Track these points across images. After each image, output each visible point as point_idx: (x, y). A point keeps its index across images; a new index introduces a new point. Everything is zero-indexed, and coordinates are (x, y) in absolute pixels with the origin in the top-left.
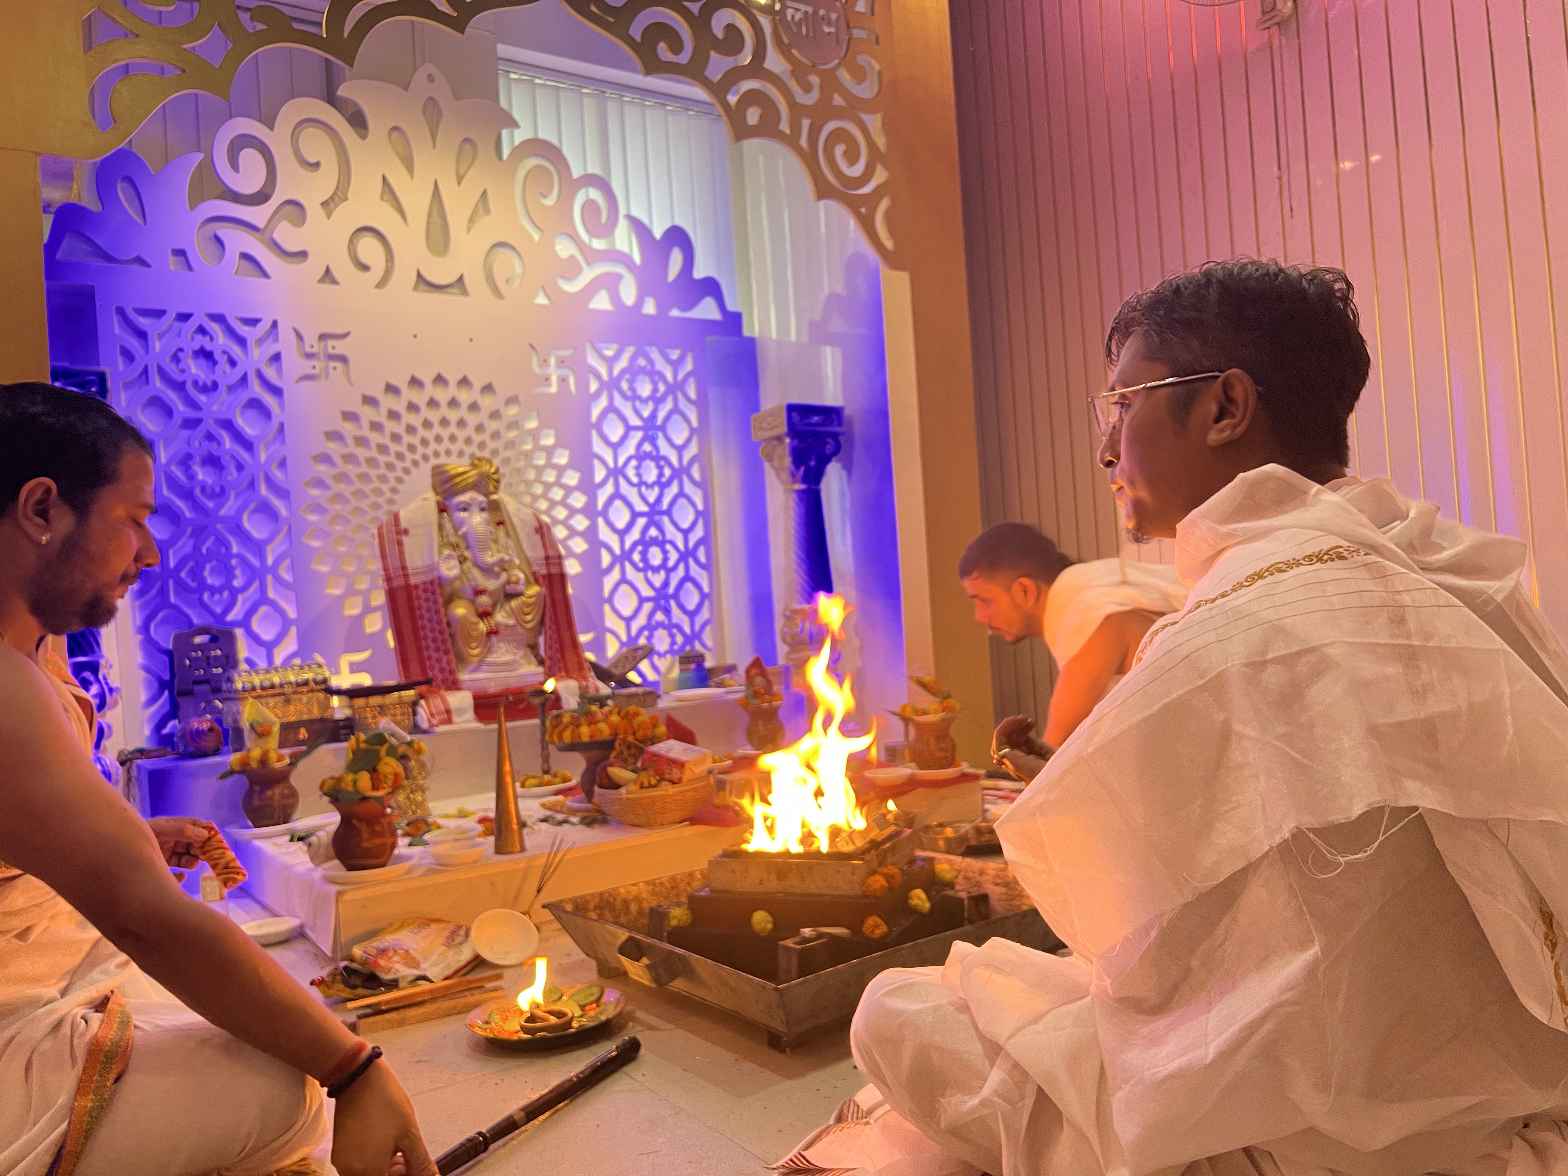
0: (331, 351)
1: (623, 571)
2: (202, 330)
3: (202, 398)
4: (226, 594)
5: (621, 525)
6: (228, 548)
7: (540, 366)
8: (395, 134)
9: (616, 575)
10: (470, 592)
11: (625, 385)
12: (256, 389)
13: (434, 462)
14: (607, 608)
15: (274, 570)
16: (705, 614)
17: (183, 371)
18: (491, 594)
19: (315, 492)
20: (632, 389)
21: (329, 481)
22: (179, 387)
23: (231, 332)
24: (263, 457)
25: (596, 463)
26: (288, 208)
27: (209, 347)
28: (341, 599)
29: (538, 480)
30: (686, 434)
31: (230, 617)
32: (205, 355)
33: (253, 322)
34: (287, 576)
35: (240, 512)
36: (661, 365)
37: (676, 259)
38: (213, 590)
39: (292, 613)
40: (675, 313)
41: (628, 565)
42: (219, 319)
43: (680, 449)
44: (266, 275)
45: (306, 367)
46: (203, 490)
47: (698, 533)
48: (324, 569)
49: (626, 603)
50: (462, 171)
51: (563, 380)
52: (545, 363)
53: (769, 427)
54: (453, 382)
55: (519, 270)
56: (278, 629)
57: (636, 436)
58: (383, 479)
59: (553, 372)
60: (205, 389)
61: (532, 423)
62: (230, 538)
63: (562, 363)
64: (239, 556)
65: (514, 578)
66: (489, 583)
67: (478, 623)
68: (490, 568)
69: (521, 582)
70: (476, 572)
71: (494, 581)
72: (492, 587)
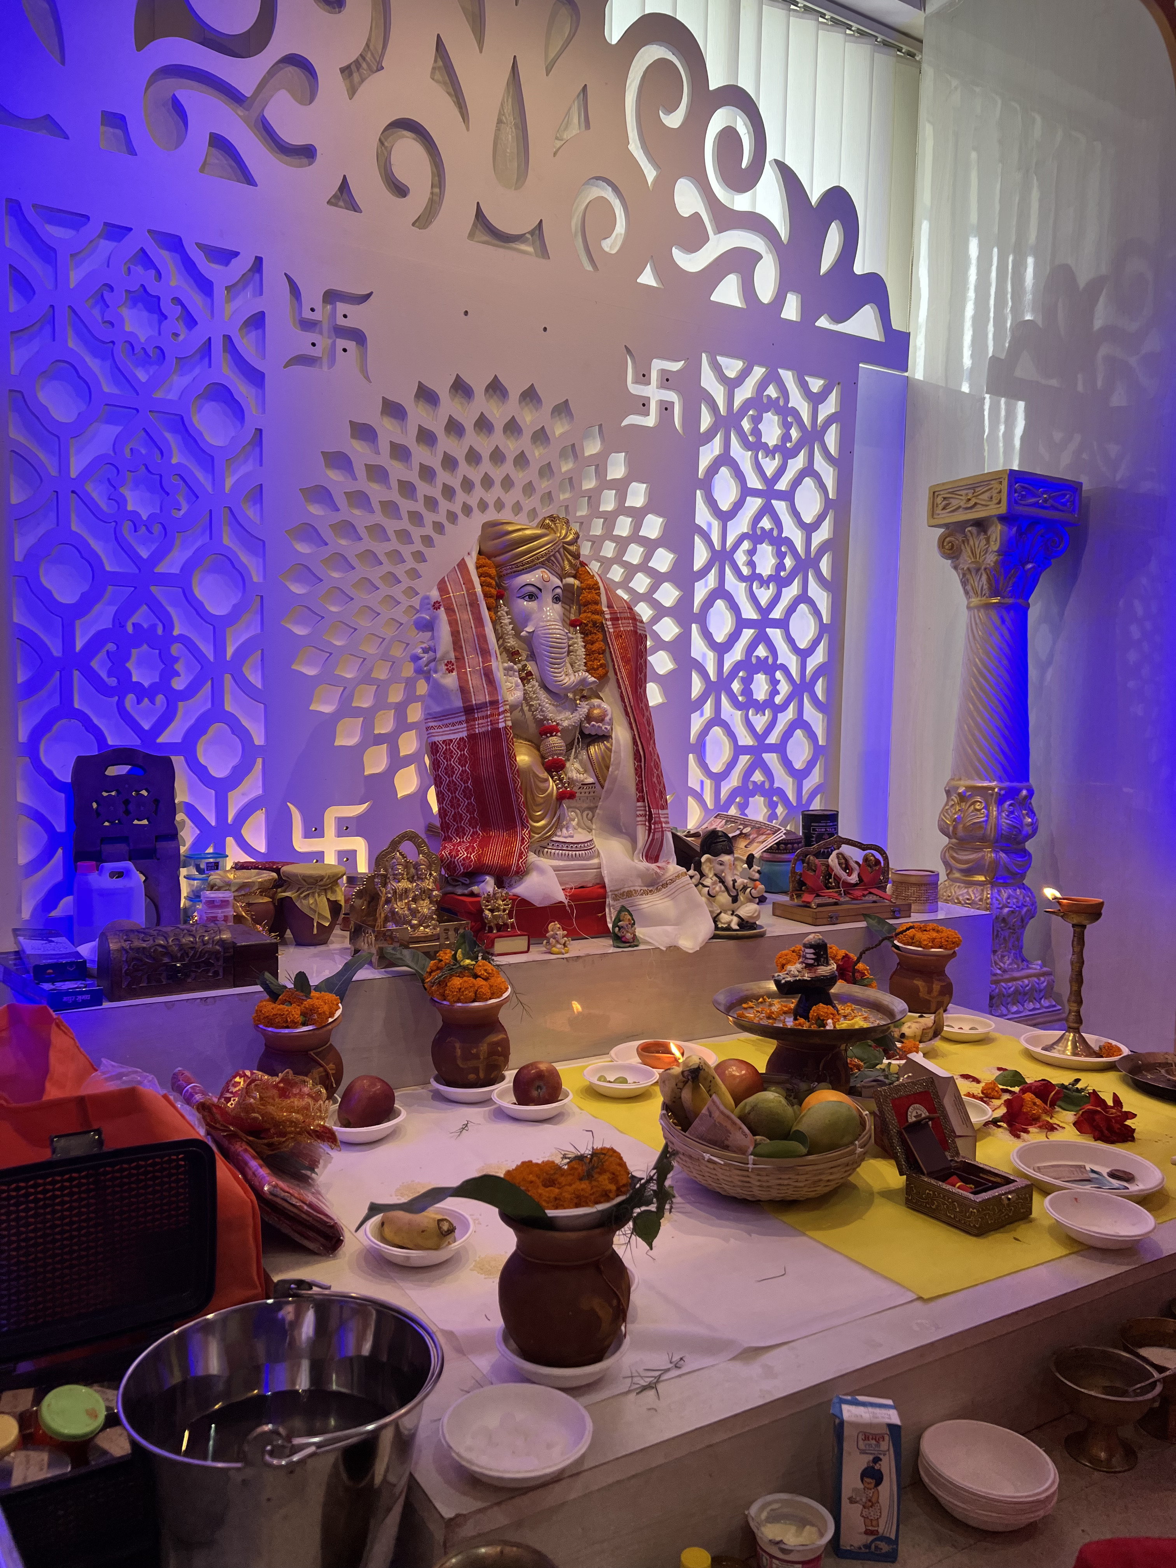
0: (341, 321)
1: (717, 706)
2: (145, 259)
3: (143, 375)
4: (160, 699)
5: (721, 636)
6: (168, 626)
7: (636, 382)
9: (707, 711)
10: (533, 728)
11: (746, 425)
12: (225, 370)
14: (693, 758)
15: (235, 667)
16: (816, 776)
17: (111, 324)
18: (565, 734)
19: (302, 548)
20: (756, 432)
21: (327, 533)
22: (105, 351)
23: (189, 267)
24: (229, 483)
25: (698, 541)
26: (291, 71)
27: (154, 288)
28: (333, 720)
29: (619, 559)
30: (818, 507)
31: (166, 737)
32: (147, 301)
33: (226, 256)
34: (255, 679)
35: (189, 568)
37: (834, 238)
38: (141, 692)
39: (259, 739)
40: (823, 322)
41: (724, 698)
42: (174, 244)
43: (809, 529)
44: (250, 180)
45: (302, 342)
46: (135, 528)
47: (820, 656)
48: (311, 671)
49: (718, 753)
50: (554, 52)
51: (666, 408)
52: (643, 378)
53: (962, 504)
54: (514, 394)
55: (620, 227)
56: (235, 761)
57: (754, 504)
58: (404, 536)
59: (654, 393)
60: (145, 360)
61: (617, 469)
62: (170, 609)
63: (667, 380)
64: (183, 639)
65: (596, 712)
66: (562, 716)
67: (547, 780)
68: (562, 693)
69: (607, 718)
70: (543, 695)
71: (568, 714)
72: (565, 724)
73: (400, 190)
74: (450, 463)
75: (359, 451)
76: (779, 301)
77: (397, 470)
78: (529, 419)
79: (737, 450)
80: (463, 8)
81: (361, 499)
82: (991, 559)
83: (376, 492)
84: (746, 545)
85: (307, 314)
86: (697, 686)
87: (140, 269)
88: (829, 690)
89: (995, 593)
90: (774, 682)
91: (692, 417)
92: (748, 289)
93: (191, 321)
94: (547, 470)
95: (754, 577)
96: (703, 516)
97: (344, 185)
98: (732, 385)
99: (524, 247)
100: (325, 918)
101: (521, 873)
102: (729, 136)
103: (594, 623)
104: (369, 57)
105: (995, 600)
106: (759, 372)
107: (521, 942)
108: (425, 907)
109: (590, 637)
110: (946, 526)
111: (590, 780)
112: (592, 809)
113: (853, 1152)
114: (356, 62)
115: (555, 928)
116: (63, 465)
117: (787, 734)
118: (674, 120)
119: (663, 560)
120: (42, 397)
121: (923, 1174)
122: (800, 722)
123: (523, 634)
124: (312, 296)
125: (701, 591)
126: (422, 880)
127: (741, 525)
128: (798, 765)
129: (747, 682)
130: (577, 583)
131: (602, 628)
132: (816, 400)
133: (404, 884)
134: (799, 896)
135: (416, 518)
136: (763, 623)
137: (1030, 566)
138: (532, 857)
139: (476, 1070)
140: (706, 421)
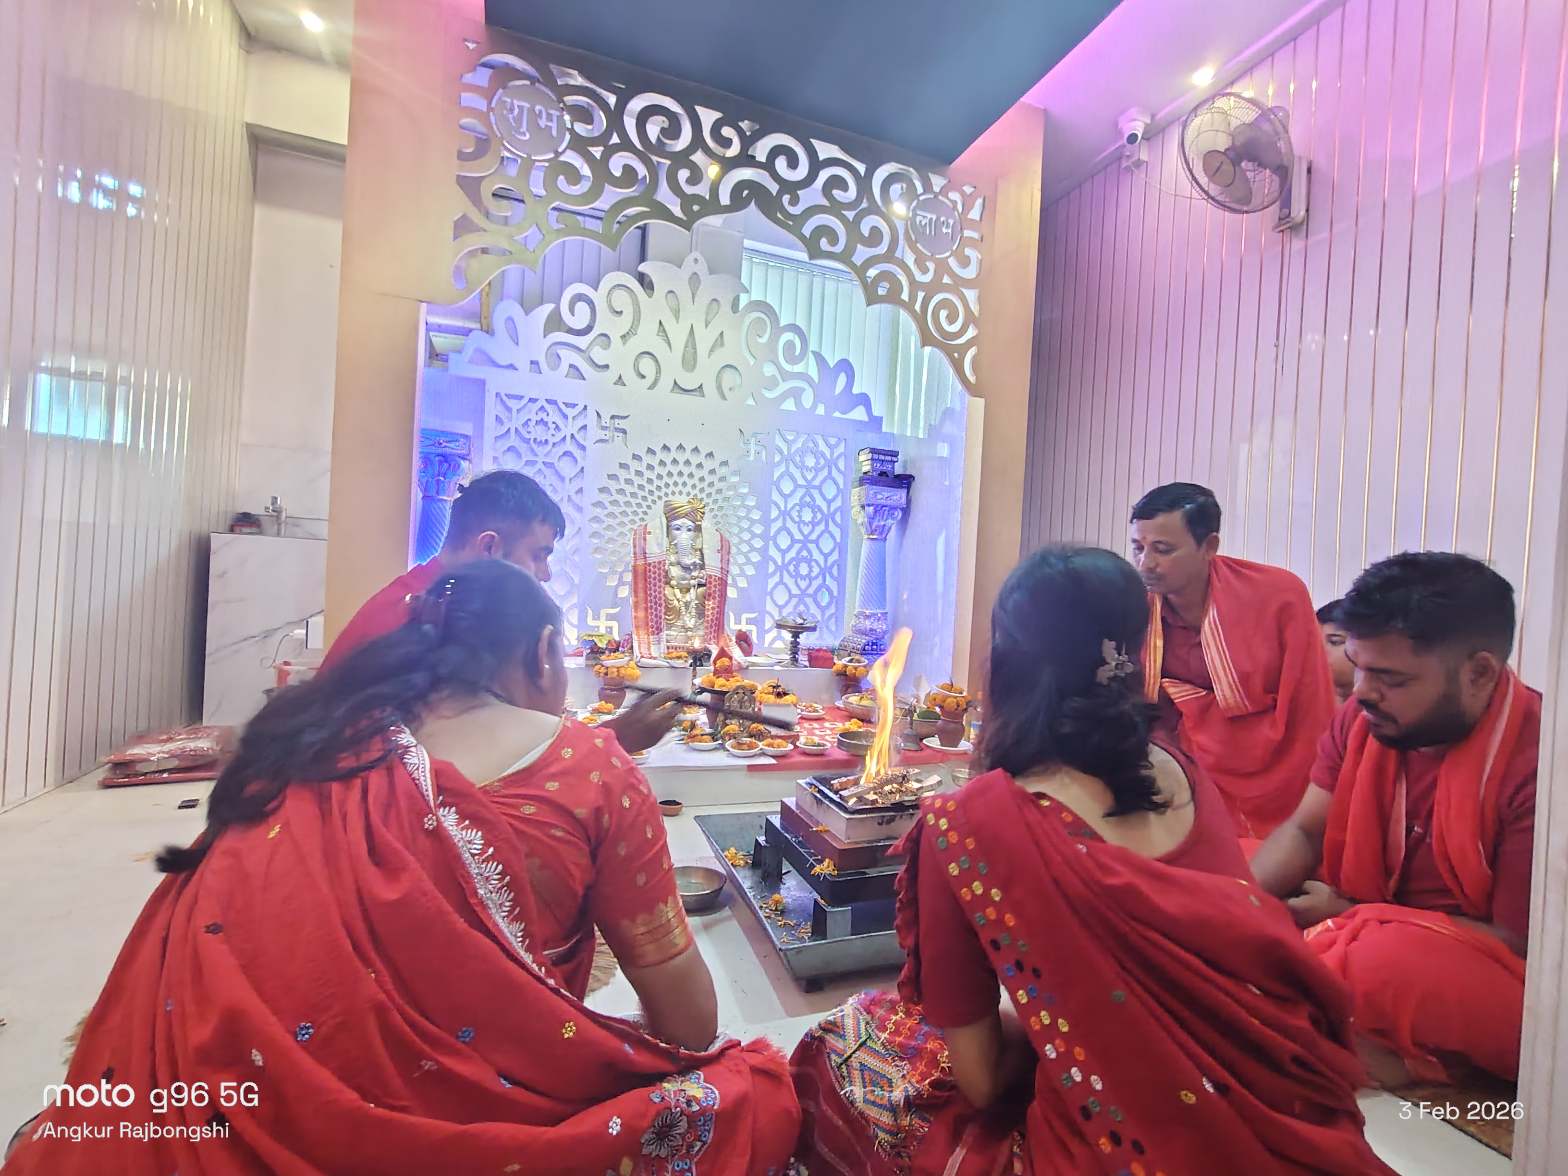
0: (617, 426)
1: (781, 576)
2: (543, 409)
3: (540, 449)
5: (784, 547)
8: (670, 296)
9: (776, 578)
12: (571, 446)
17: (529, 432)
19: (597, 510)
20: (802, 461)
21: (607, 504)
22: (526, 441)
23: (559, 410)
26: (601, 338)
27: (546, 419)
30: (834, 492)
32: (543, 423)
33: (574, 406)
34: (576, 559)
37: (842, 379)
40: (837, 414)
41: (785, 573)
42: (554, 403)
43: (829, 502)
44: (583, 378)
45: (602, 434)
47: (835, 556)
48: (598, 556)
49: (781, 597)
50: (709, 319)
54: (688, 450)
65: (701, 575)
67: (674, 600)
68: (688, 567)
70: (678, 569)
73: (643, 377)
74: (660, 477)
75: (622, 473)
76: (814, 406)
77: (637, 480)
78: (695, 459)
79: (792, 469)
80: (671, 309)
81: (621, 491)
83: (628, 489)
84: (797, 508)
85: (603, 424)
86: (771, 568)
87: (541, 413)
88: (840, 572)
90: (810, 567)
91: (770, 457)
92: (798, 403)
93: (559, 429)
94: (702, 479)
96: (776, 496)
97: (620, 377)
98: (790, 443)
99: (695, 393)
102: (790, 345)
104: (632, 330)
106: (804, 437)
114: (628, 333)
117: (817, 590)
118: (764, 340)
120: (504, 458)
122: (824, 585)
123: (673, 543)
124: (606, 420)
125: (774, 528)
127: (796, 499)
128: (823, 604)
129: (796, 567)
132: (833, 447)
135: (644, 498)
136: (806, 541)
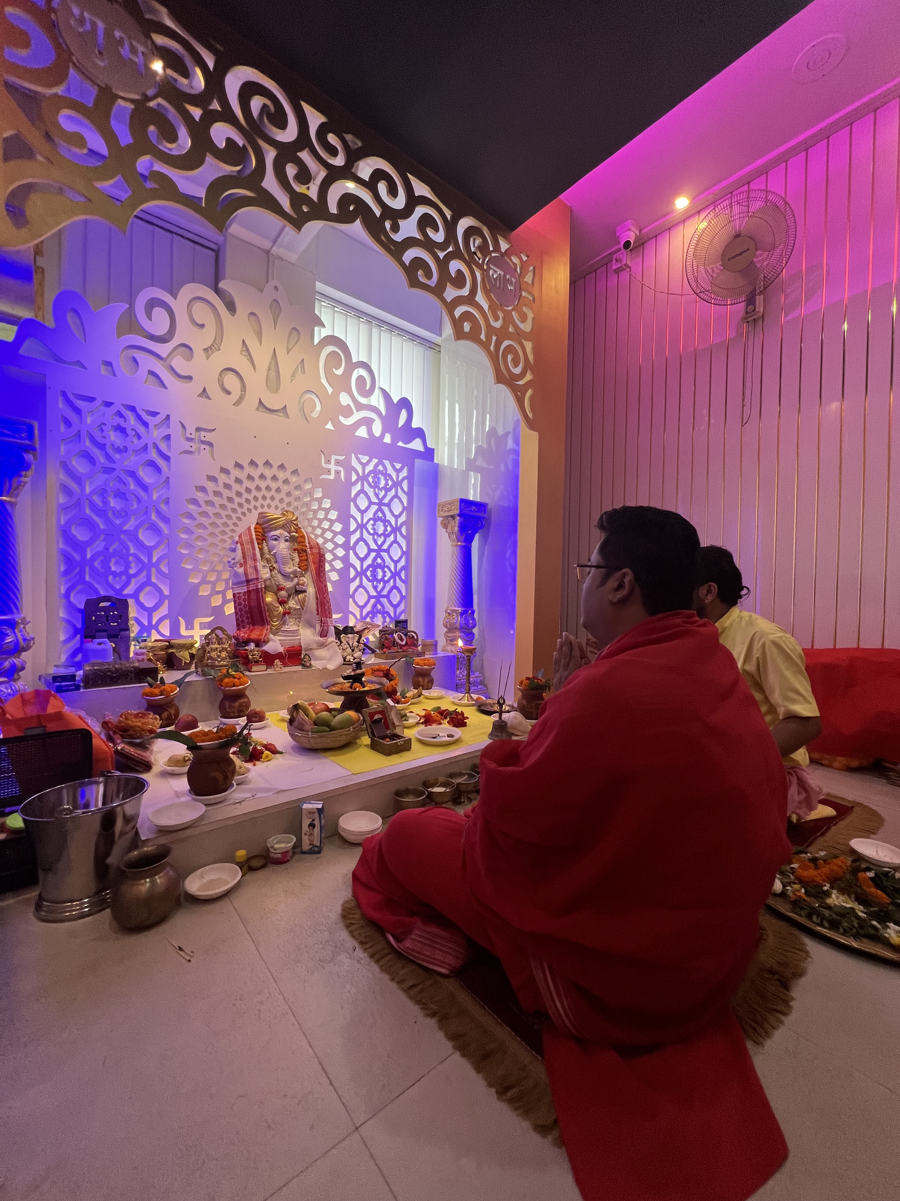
0: (203, 439)
1: (361, 580)
2: (120, 414)
3: (117, 456)
4: (124, 577)
5: (362, 556)
6: (128, 549)
7: (325, 463)
8: (252, 317)
9: (357, 582)
10: (275, 589)
12: (154, 455)
13: (260, 510)
14: (351, 600)
15: (157, 565)
16: (402, 607)
17: (104, 437)
18: (287, 590)
19: (186, 521)
21: (196, 516)
22: (102, 447)
23: (139, 417)
24: (155, 497)
25: (352, 520)
27: (123, 425)
28: (197, 586)
29: (319, 526)
30: (400, 509)
31: (126, 592)
32: (121, 429)
33: (154, 414)
34: (165, 570)
35: (137, 528)
36: (390, 471)
37: (404, 415)
38: (115, 574)
39: (166, 592)
40: (400, 444)
41: (364, 578)
42: (133, 409)
43: (397, 517)
44: (164, 387)
45: (187, 446)
46: (114, 513)
47: (402, 563)
48: (189, 567)
49: (361, 598)
50: (290, 347)
51: (338, 473)
52: (328, 461)
53: (447, 510)
54: (275, 466)
55: (318, 408)
56: (157, 601)
57: (374, 508)
58: (229, 517)
59: (333, 467)
60: (119, 450)
61: (318, 494)
62: (129, 543)
63: (338, 463)
64: (134, 555)
65: (302, 582)
66: (287, 584)
67: (279, 607)
68: (288, 575)
69: (305, 585)
70: (279, 577)
71: (290, 583)
72: (288, 586)
73: (229, 393)
74: (248, 490)
75: (210, 486)
76: (382, 436)
77: (226, 493)
78: (281, 475)
79: (367, 487)
80: (254, 330)
81: (210, 503)
82: (456, 529)
83: (217, 500)
84: (372, 522)
85: (188, 436)
86: (352, 573)
87: (117, 418)
88: (407, 575)
89: (459, 541)
90: (384, 572)
91: (348, 476)
92: (370, 431)
93: (139, 437)
94: (288, 494)
95: (375, 533)
96: (354, 511)
97: (204, 390)
98: (364, 465)
99: (279, 414)
100: (188, 660)
101: (266, 642)
102: (361, 379)
103: (302, 550)
104: (215, 345)
105: (459, 543)
106: (375, 461)
107: (264, 667)
108: (224, 654)
109: (300, 555)
110: (443, 517)
111: (299, 607)
112: (300, 618)
113: (349, 730)
114: (210, 347)
115: (277, 662)
116: (83, 489)
117: (390, 591)
118: (339, 372)
119: (338, 527)
120: (74, 463)
121: (375, 737)
122: (395, 587)
123: (272, 553)
124: (191, 429)
125: (354, 539)
126: (224, 644)
127: (370, 514)
128: (395, 603)
129: (373, 572)
130: (297, 535)
131: (306, 551)
132: (398, 471)
133: (217, 646)
134: (382, 650)
135: (234, 510)
136: (379, 550)
137: (470, 532)
138: (271, 636)
139: (234, 713)
140: (354, 477)
